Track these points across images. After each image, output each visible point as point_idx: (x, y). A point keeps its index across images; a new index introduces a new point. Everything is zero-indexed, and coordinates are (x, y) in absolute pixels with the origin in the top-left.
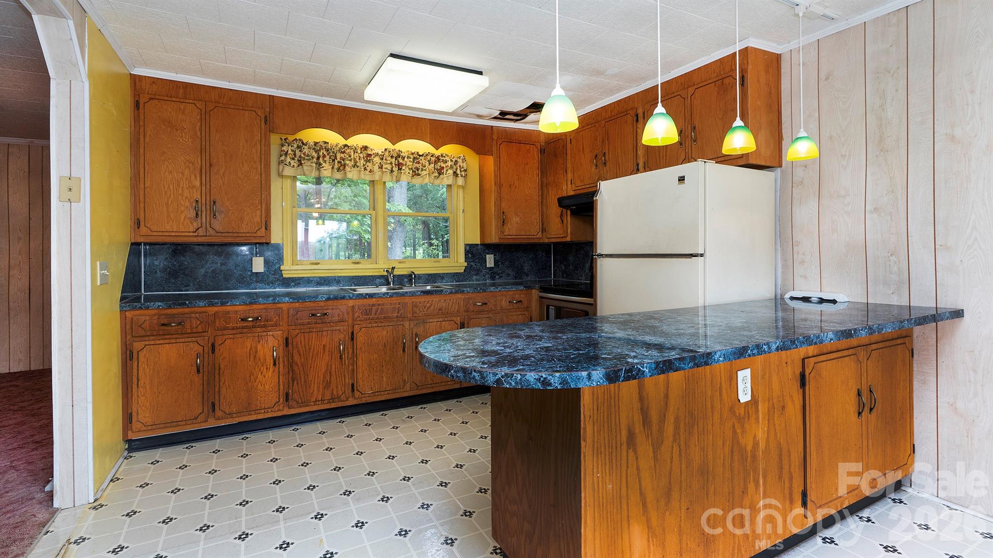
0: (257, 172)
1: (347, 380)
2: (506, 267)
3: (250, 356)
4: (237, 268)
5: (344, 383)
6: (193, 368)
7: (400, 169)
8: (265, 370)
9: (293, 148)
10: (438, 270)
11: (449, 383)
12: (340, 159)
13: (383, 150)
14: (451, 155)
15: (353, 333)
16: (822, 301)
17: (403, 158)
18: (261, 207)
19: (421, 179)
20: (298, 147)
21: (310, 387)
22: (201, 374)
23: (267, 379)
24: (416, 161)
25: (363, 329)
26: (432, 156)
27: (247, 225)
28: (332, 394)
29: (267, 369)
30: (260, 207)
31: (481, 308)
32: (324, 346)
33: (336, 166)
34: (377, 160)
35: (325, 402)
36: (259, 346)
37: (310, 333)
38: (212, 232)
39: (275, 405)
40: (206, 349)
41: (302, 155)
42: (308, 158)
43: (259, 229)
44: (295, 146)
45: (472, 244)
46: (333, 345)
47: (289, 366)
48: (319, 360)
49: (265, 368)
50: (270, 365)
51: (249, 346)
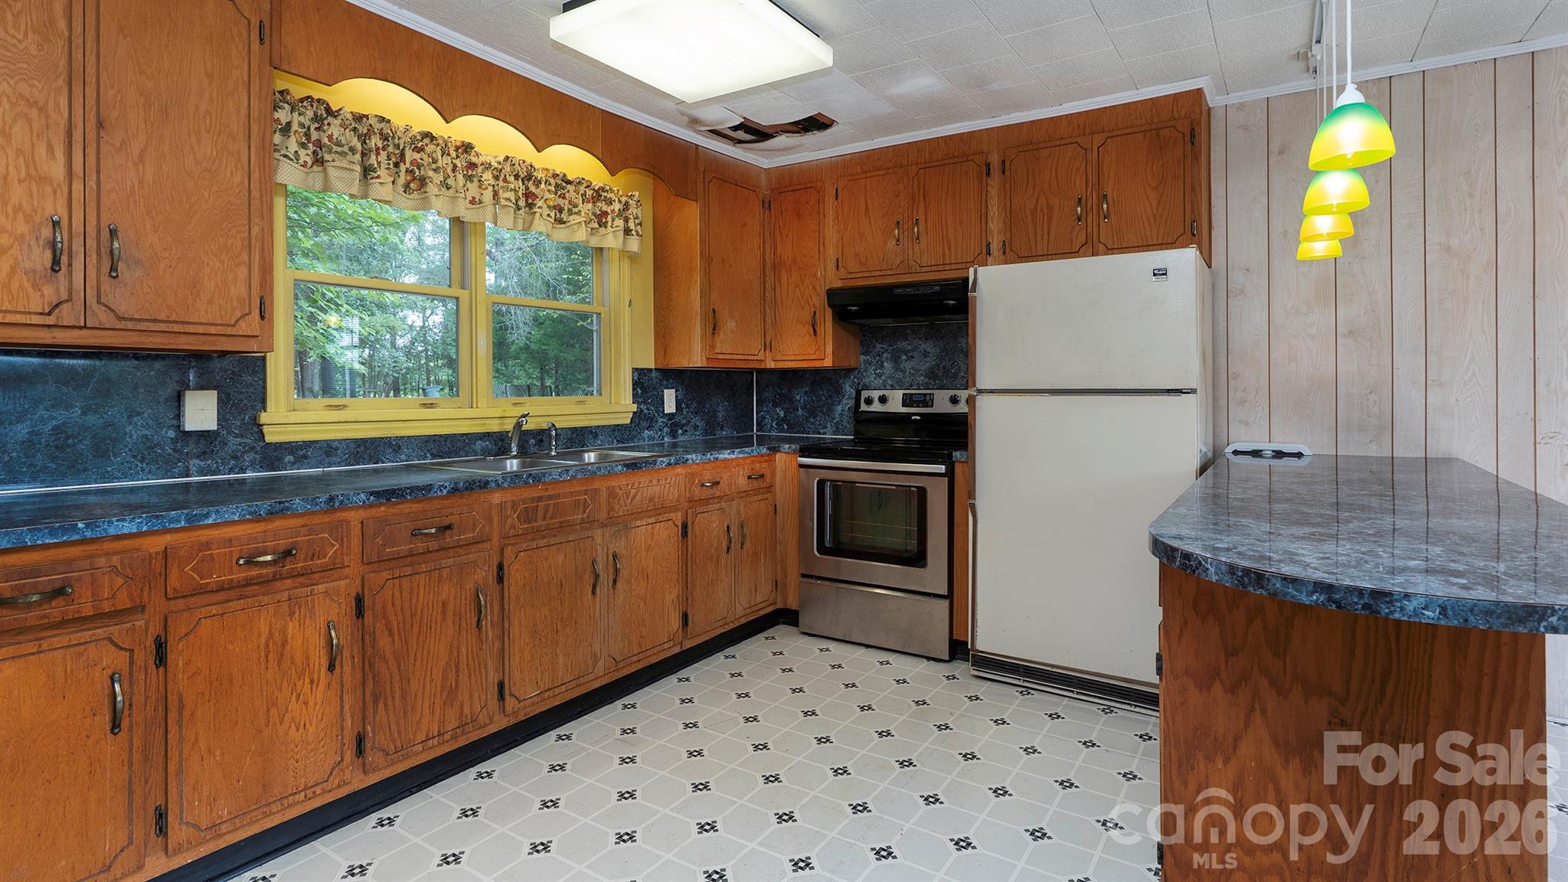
0: (239, 166)
1: (491, 673)
2: (692, 413)
3: (267, 656)
4: (135, 419)
5: (484, 685)
6: (97, 718)
7: (530, 206)
8: (307, 686)
9: (301, 119)
10: (590, 420)
11: (666, 646)
12: (411, 163)
13: (501, 159)
14: (618, 190)
15: (500, 567)
16: (1279, 454)
17: (538, 183)
18: (250, 256)
19: (566, 231)
20: (316, 118)
21: (414, 708)
22: (123, 735)
23: (310, 710)
24: (559, 193)
25: (522, 554)
26: (588, 187)
27: (210, 302)
28: (462, 713)
29: (312, 682)
30: (247, 258)
31: (711, 491)
32: (444, 604)
33: (402, 180)
34: (488, 176)
35: (445, 736)
36: (291, 625)
37: (413, 577)
38: (104, 318)
39: (331, 774)
40: (140, 656)
41: (326, 140)
42: (339, 149)
43: (243, 316)
44: (310, 114)
45: (642, 369)
46: (463, 599)
47: (367, 666)
48: (433, 640)
49: (307, 680)
50: (319, 674)
51: (265, 630)
